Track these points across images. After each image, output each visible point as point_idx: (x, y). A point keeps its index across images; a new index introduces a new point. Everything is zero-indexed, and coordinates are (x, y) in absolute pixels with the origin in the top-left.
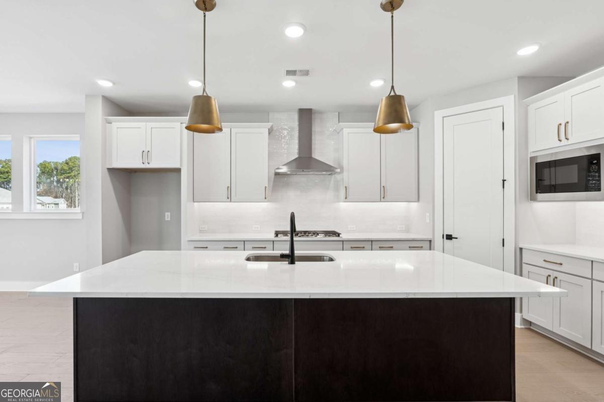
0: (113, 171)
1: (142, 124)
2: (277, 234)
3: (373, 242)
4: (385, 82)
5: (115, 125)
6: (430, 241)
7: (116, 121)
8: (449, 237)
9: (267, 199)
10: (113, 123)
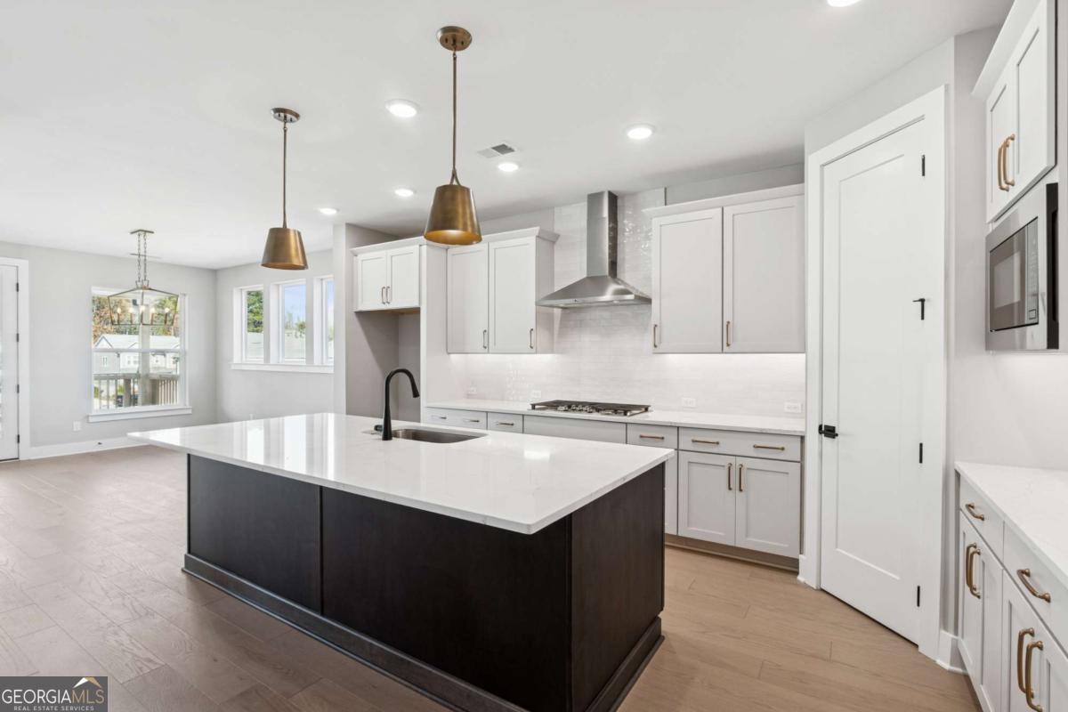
0: (364, 316)
1: (382, 253)
2: (533, 407)
3: (681, 431)
4: (654, 131)
5: (361, 257)
6: (802, 438)
7: (362, 252)
8: (829, 432)
9: (534, 348)
10: (359, 256)
